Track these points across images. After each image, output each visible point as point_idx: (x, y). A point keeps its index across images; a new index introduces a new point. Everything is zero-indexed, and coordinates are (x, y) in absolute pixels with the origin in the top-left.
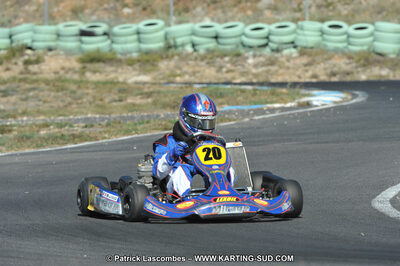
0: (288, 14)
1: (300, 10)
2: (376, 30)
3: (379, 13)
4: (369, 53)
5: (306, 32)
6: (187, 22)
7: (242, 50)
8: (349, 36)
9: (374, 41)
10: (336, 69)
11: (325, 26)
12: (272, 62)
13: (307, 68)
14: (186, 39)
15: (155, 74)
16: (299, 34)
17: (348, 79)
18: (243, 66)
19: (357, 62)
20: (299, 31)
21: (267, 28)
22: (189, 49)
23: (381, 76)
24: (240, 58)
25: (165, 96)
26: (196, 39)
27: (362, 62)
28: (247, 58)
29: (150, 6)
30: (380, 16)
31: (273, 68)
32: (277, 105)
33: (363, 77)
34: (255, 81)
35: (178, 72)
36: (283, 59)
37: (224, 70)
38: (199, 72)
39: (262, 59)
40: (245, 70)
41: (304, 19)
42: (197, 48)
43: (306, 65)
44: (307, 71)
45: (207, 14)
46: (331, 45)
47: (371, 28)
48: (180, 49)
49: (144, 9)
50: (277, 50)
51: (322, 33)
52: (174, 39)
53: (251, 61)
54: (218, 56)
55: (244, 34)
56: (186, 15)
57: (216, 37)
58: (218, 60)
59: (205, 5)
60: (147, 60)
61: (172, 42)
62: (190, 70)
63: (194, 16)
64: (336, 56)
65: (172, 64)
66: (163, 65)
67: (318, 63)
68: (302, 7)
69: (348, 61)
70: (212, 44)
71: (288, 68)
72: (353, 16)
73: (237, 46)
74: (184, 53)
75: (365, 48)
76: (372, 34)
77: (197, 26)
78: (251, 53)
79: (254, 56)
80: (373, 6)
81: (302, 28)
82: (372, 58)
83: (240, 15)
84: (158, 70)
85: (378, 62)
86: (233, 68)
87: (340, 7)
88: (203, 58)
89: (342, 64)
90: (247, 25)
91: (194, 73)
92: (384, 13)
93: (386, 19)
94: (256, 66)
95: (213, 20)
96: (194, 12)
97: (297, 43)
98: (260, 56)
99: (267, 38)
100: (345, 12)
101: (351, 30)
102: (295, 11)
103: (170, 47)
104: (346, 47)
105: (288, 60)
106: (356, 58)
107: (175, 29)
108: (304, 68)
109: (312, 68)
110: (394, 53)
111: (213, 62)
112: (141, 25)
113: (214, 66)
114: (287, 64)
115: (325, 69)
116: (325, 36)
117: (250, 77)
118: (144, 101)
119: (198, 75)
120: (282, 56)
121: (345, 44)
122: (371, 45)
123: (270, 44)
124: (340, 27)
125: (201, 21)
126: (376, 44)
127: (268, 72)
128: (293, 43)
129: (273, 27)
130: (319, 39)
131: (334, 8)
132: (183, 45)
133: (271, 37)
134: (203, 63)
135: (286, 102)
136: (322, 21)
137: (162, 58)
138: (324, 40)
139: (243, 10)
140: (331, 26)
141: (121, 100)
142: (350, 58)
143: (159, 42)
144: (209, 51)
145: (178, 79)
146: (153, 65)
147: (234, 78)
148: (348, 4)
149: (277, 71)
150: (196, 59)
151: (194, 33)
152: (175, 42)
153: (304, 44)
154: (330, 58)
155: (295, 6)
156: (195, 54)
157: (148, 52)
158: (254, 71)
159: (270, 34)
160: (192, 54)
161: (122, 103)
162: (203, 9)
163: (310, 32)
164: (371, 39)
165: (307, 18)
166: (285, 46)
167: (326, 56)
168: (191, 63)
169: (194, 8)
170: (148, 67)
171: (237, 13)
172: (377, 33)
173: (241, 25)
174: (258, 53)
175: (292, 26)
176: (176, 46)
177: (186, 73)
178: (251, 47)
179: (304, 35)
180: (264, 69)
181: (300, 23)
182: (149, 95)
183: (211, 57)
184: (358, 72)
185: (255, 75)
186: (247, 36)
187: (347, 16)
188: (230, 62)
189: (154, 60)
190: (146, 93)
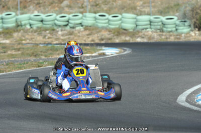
0: (77, 9)
1: (83, 8)
2: (123, 17)
3: (123, 9)
4: (119, 29)
5: (88, 19)
6: (26, 13)
7: (55, 28)
8: (109, 21)
9: (122, 23)
10: (103, 37)
11: (97, 15)
12: (71, 34)
13: (89, 36)
14: (27, 22)
15: (11, 39)
16: (84, 20)
17: (110, 42)
18: (56, 36)
19: (113, 33)
20: (84, 18)
21: (68, 16)
22: (28, 27)
23: (126, 40)
24: (55, 31)
25: (28, 50)
26: (32, 22)
27: (116, 33)
28: (58, 31)
29: (6, 5)
30: (123, 11)
31: (72, 36)
32: (88, 55)
33: (117, 41)
34: (63, 43)
35: (24, 38)
36: (77, 32)
37: (47, 37)
38: (34, 38)
39: (66, 32)
40: (57, 37)
41: (86, 12)
42: (32, 26)
43: (88, 35)
44: (88, 38)
45: (36, 9)
46: (100, 25)
47: (120, 16)
48: (24, 27)
49: (3, 7)
50: (73, 28)
51: (95, 18)
52: (21, 22)
53: (60, 33)
54: (43, 30)
55: (56, 19)
56: (25, 10)
57: (42, 21)
58: (43, 32)
59: (35, 5)
60: (7, 33)
61: (19, 23)
62: (29, 37)
63: (29, 10)
64: (103, 31)
65: (20, 34)
66: (15, 35)
67: (94, 34)
68: (83, 6)
69: (109, 33)
70: (40, 24)
71: (79, 36)
72: (110, 11)
73: (53, 25)
74: (26, 29)
75: (117, 26)
76: (121, 20)
77: (32, 16)
78: (60, 29)
79: (62, 30)
80: (119, 6)
81: (85, 17)
82: (121, 31)
83: (52, 10)
84: (13, 37)
85: (125, 33)
86: (51, 36)
87: (103, 6)
88: (35, 31)
89: (106, 34)
90: (57, 15)
91: (32, 39)
92: (125, 9)
93: (126, 12)
94: (63, 35)
95: (39, 12)
96: (29, 8)
97: (83, 24)
98: (65, 30)
99: (68, 21)
100: (105, 9)
101: (110, 17)
102: (80, 8)
103: (18, 26)
104: (107, 26)
105: (79, 33)
106: (113, 32)
107: (20, 17)
108: (87, 37)
109: (91, 36)
110: (132, 29)
111: (41, 34)
112: (4, 15)
113: (41, 36)
114: (79, 34)
115: (98, 37)
116: (97, 20)
117: (60, 41)
118: (17, 53)
119: (33, 40)
120: (76, 30)
121: (107, 24)
122: (120, 25)
123: (70, 24)
124: (104, 16)
125: (33, 13)
126: (123, 24)
127: (69, 38)
128: (81, 24)
129: (71, 16)
130: (94, 22)
131: (100, 6)
132: (25, 25)
133: (70, 21)
134: (36, 34)
135: (92, 53)
136: (95, 13)
137: (14, 31)
138: (96, 22)
139: (54, 7)
140: (100, 16)
141: (5, 52)
142: (110, 31)
143: (13, 23)
144: (38, 28)
145: (24, 42)
146: (10, 35)
147: (52, 41)
148: (106, 4)
149: (73, 38)
150: (32, 32)
151: (30, 19)
152: (21, 23)
153: (87, 25)
154: (100, 31)
155: (80, 5)
156: (31, 29)
157: (7, 28)
158: (62, 38)
159: (69, 19)
160: (30, 29)
161: (6, 54)
162: (34, 7)
163: (89, 19)
164: (120, 22)
165: (88, 11)
166: (77, 25)
167: (97, 30)
168: (30, 34)
169: (29, 6)
170: (8, 36)
171: (51, 8)
172: (123, 19)
173: (54, 15)
174: (63, 29)
175: (80, 15)
176: (21, 26)
177: (27, 39)
178: (60, 26)
179: (87, 20)
180: (67, 37)
181: (84, 14)
182: (19, 50)
183: (39, 31)
184: (114, 38)
185: (63, 40)
186: (57, 20)
187: (106, 10)
188: (50, 33)
189: (11, 32)
190: (17, 49)
